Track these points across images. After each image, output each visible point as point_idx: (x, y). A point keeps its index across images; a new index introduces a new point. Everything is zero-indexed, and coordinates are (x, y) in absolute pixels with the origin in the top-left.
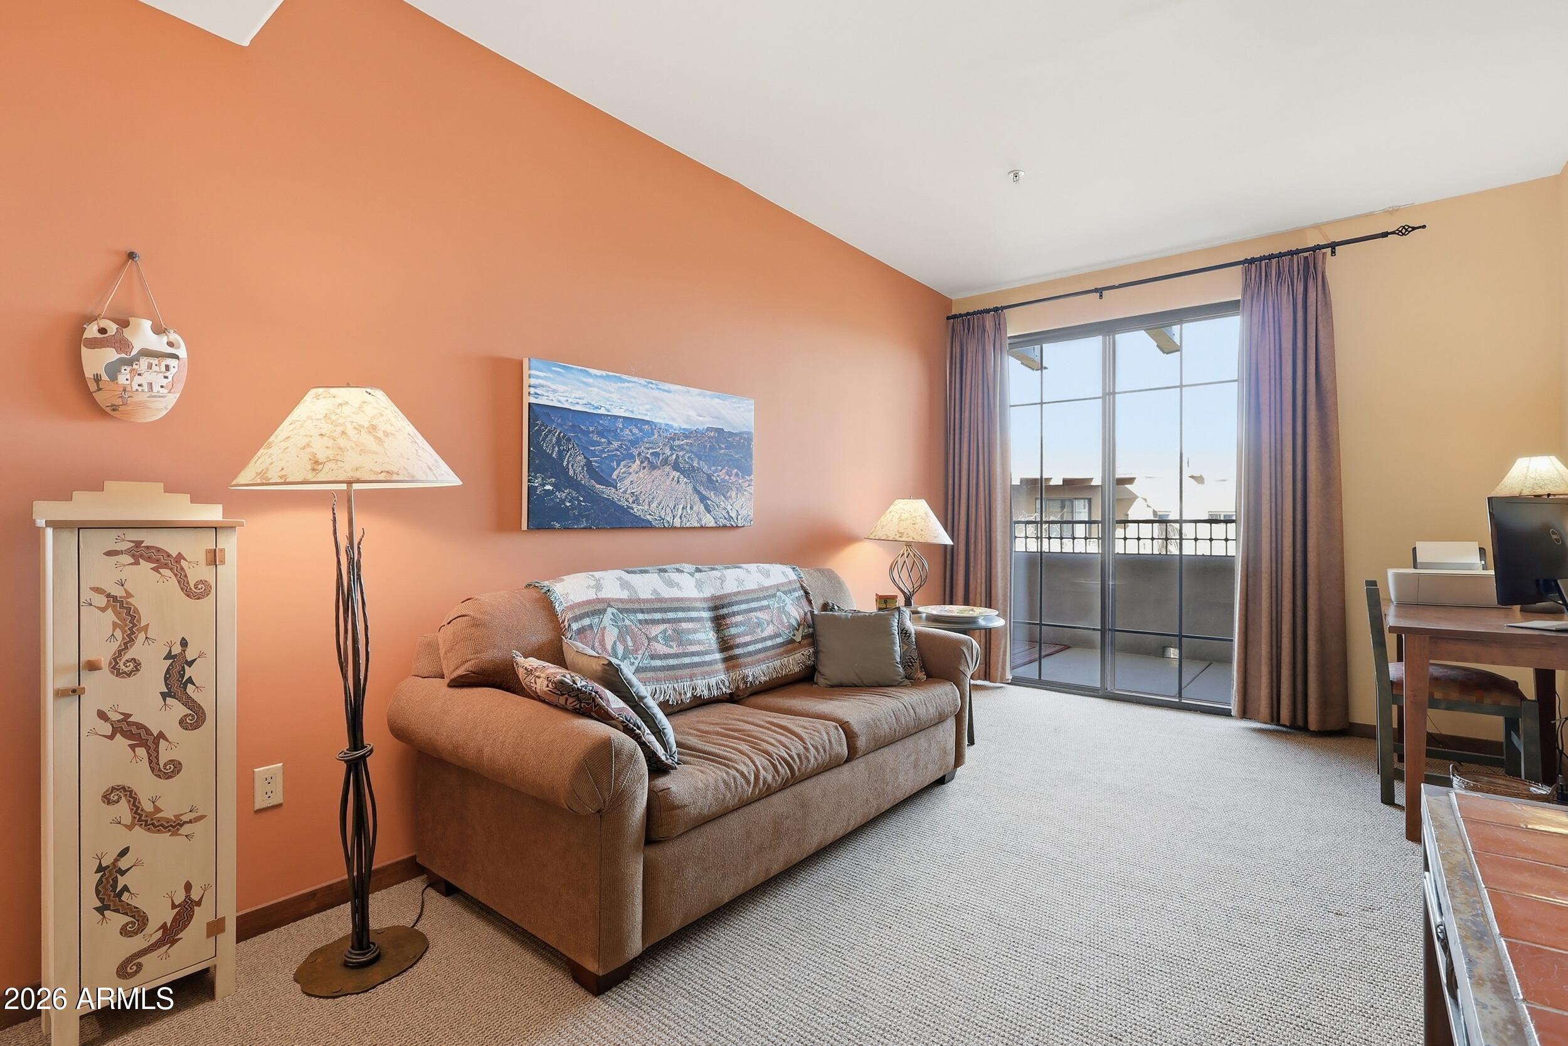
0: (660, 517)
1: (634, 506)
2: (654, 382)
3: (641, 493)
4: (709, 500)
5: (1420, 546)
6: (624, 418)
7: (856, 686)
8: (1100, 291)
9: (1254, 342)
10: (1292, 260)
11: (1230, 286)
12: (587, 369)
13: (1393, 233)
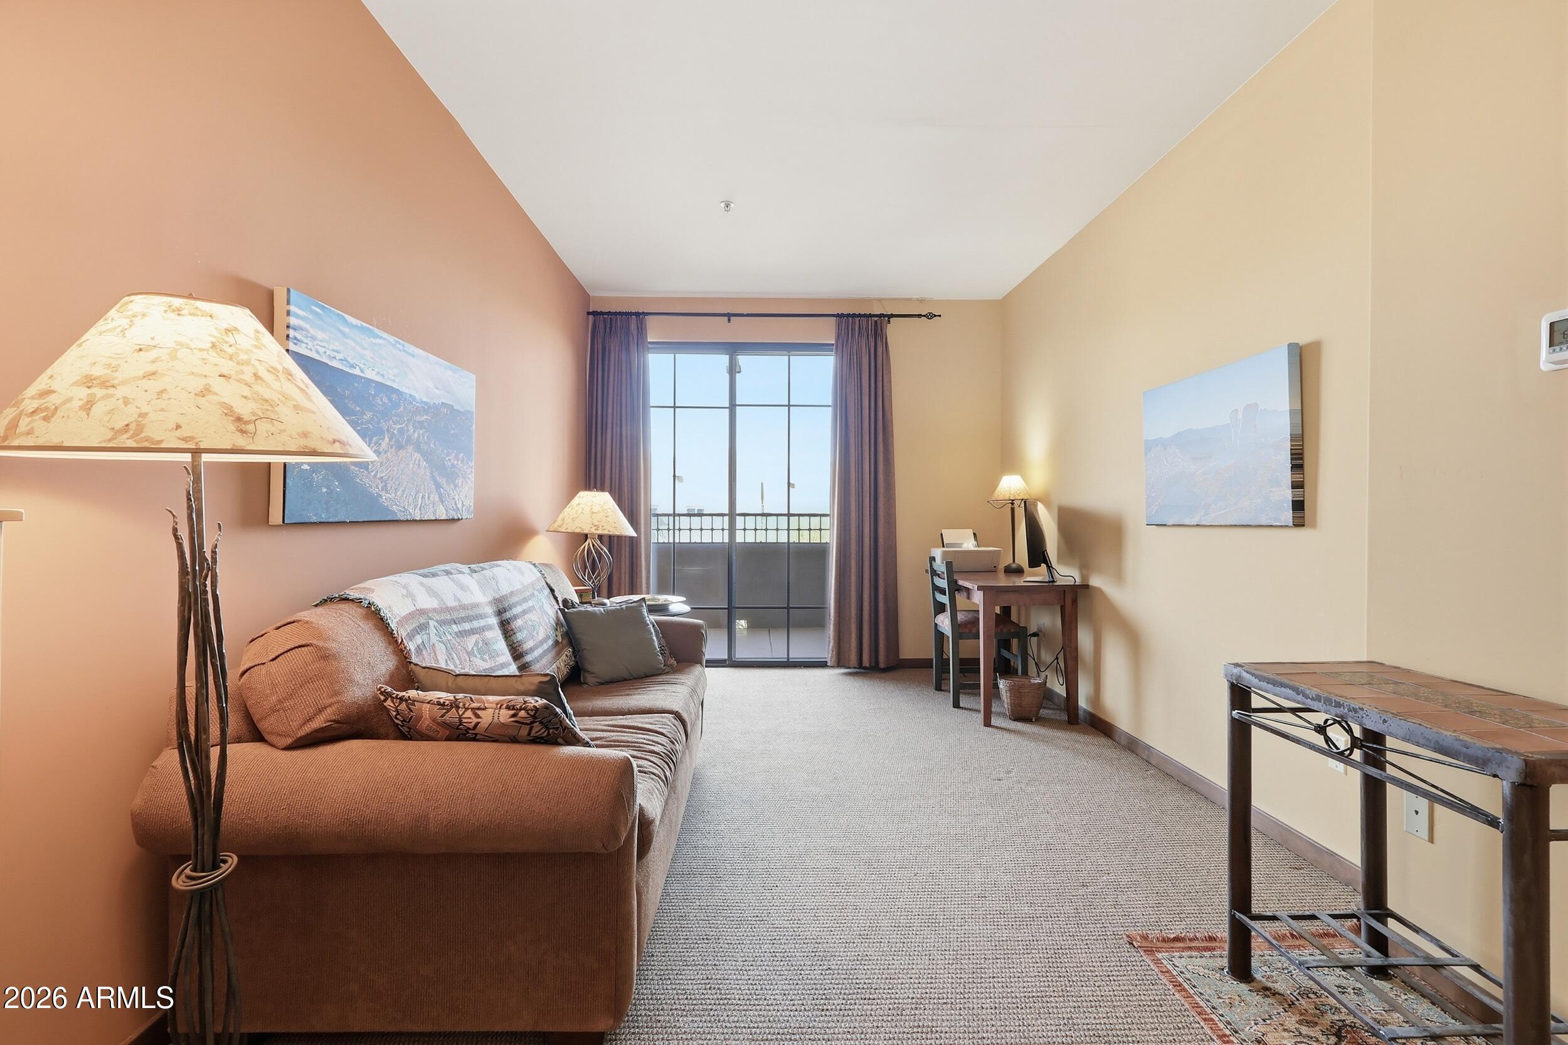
0: (404, 508)
1: (383, 493)
2: (401, 341)
3: (389, 478)
4: (442, 488)
5: (945, 532)
6: (376, 382)
7: (626, 680)
8: (729, 316)
9: (844, 379)
10: (868, 321)
11: (827, 333)
12: (343, 314)
13: (924, 316)
